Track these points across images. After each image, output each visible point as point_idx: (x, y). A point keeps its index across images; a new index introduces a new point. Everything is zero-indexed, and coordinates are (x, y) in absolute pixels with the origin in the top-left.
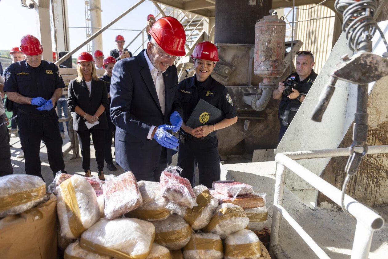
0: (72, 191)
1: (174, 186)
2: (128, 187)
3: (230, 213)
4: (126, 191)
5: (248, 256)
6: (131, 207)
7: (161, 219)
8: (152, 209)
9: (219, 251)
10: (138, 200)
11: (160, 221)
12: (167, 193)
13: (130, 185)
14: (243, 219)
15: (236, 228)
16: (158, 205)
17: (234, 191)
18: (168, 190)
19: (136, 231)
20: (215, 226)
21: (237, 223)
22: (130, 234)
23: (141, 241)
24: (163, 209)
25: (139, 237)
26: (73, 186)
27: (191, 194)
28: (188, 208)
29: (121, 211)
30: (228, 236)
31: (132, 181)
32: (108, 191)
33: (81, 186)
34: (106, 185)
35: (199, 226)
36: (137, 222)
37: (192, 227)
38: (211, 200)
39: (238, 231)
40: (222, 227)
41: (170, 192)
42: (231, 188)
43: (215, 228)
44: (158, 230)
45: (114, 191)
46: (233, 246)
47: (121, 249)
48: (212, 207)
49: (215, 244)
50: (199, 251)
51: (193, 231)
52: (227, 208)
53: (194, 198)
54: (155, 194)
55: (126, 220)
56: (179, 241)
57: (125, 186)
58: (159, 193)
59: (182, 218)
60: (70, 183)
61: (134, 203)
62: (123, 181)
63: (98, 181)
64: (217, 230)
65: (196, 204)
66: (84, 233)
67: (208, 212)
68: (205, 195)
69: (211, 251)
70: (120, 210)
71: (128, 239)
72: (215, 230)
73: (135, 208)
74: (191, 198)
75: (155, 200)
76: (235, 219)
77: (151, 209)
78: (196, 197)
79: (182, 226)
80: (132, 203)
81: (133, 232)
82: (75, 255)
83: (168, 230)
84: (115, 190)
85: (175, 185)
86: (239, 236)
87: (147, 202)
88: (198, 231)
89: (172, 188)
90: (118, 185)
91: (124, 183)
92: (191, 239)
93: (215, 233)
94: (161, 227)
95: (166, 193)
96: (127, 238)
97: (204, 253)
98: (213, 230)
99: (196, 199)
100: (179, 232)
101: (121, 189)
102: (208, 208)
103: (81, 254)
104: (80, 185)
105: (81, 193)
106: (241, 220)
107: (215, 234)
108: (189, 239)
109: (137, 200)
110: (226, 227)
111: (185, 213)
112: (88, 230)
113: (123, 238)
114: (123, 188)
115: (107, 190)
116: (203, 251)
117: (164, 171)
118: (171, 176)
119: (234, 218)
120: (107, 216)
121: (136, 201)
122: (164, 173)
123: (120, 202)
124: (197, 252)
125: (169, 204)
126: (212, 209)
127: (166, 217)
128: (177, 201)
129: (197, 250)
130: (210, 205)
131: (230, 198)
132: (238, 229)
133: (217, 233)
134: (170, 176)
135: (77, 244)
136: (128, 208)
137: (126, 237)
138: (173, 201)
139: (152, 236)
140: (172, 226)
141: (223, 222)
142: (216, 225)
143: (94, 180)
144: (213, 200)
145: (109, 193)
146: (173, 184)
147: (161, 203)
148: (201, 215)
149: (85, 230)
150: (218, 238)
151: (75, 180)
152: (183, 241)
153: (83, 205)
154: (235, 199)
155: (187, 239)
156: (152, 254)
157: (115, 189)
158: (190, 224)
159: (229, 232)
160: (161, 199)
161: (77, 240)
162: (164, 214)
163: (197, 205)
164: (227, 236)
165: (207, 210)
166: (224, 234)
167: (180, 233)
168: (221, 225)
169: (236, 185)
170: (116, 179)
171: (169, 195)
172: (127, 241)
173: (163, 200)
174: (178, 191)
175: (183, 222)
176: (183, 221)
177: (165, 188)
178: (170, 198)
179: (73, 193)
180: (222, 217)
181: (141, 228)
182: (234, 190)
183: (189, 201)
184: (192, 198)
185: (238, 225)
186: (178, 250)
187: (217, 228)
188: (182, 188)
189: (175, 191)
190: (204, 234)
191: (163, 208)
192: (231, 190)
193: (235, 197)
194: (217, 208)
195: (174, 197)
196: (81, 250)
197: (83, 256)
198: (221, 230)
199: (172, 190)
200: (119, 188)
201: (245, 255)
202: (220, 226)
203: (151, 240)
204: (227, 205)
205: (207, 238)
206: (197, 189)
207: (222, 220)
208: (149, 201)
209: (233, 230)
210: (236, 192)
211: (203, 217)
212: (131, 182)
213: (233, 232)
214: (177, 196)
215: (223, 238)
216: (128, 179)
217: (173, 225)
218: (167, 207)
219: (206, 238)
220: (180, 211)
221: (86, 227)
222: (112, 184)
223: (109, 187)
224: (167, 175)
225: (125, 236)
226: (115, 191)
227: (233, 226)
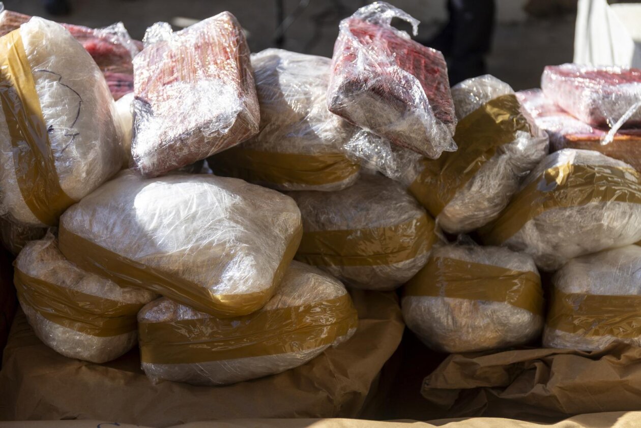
0: (25, 71)
1: (376, 75)
2: (212, 68)
3: (581, 185)
4: (203, 83)
5: (627, 335)
6: (215, 138)
7: (327, 187)
8: (296, 151)
9: (525, 308)
10: (241, 116)
11: (326, 195)
12: (346, 100)
13: (219, 62)
14: (631, 209)
15: (598, 241)
16: (316, 137)
17: (617, 107)
18: (351, 87)
19: (231, 219)
20: (521, 225)
21: (605, 222)
22: (209, 228)
23: (247, 255)
24: (336, 155)
25: (239, 240)
26: (26, 57)
27: (434, 108)
28: (426, 159)
29: (185, 151)
30: (567, 264)
31: (228, 50)
32: (149, 79)
33: (53, 59)
34: (144, 60)
35: (462, 221)
36: (234, 191)
37: (437, 220)
38: (519, 132)
39: (608, 250)
40: (546, 232)
41: (357, 95)
42: (607, 95)
43: (521, 231)
44: (317, 222)
45: (167, 79)
46: (578, 296)
47: (181, 273)
48: (518, 158)
49: (516, 284)
50: (452, 301)
51: (441, 236)
52: (572, 169)
53: (446, 122)
54: (308, 99)
55: (202, 182)
56: (387, 263)
57: (203, 66)
58: (321, 98)
59: (403, 189)
60: (17, 47)
61: (227, 127)
62: (199, 47)
63: (124, 44)
64: (528, 240)
65: (451, 145)
66: (69, 212)
67: (500, 176)
68: (498, 115)
69: (495, 306)
70: (181, 149)
71: (205, 242)
72: (520, 240)
73: (233, 142)
74: (434, 121)
75: (306, 122)
76: (602, 206)
77: (290, 150)
78: (456, 121)
79: (400, 216)
80: (222, 125)
81: (220, 221)
82: (42, 278)
83: (348, 226)
84: (172, 78)
85: (379, 70)
86: (605, 269)
87: (279, 127)
88: (460, 237)
89: (366, 81)
90: (183, 59)
91: (202, 53)
92: (430, 261)
93: (518, 248)
94: (328, 214)
95: (341, 97)
96: (202, 238)
97: (471, 312)
98: (513, 239)
99: (453, 127)
100: (388, 234)
101: (191, 75)
102: (500, 161)
103: (61, 275)
104: (49, 54)
105: (55, 83)
106: (624, 213)
107: (517, 253)
108: (421, 260)
109: (239, 115)
110: (560, 234)
111: (416, 172)
112: (80, 203)
113: (188, 238)
114: (195, 71)
115: (146, 74)
116: (466, 304)
117: (352, 17)
118: (371, 37)
119: (594, 202)
120: (140, 164)
121: (233, 120)
122: (351, 26)
123: (182, 122)
124: (446, 304)
125: (357, 136)
126: (518, 167)
127: (346, 181)
128: (384, 129)
129: (448, 300)
130: (511, 150)
131: (597, 132)
132: (607, 242)
133: (528, 251)
134: (367, 37)
135: (49, 243)
136: (208, 143)
137: (198, 235)
138: (366, 129)
139: (290, 241)
140: (364, 213)
141: (553, 216)
142: (525, 221)
143: (113, 39)
144: (526, 134)
145: (151, 86)
146: (371, 65)
147: (326, 131)
148: (471, 186)
149: (72, 203)
150: (529, 267)
151: (34, 37)
152: (400, 265)
153: (62, 123)
154: (615, 135)
155: (414, 261)
156: (285, 298)
157: (172, 73)
158: (431, 211)
159: (571, 248)
160: (326, 118)
161: (50, 234)
162: (339, 173)
163: (455, 148)
164: (564, 262)
165: (495, 170)
166: (551, 255)
167: (390, 238)
168: (542, 223)
169: (628, 84)
170: (177, 37)
171: (352, 106)
172: (201, 247)
173: (334, 121)
174: (386, 94)
175: (405, 202)
176: (407, 198)
177: (340, 80)
178: (359, 114)
179: (28, 80)
180: (551, 197)
181: (249, 210)
182: (614, 103)
183: (425, 132)
184: (437, 123)
185: (610, 229)
186: (387, 292)
187: (530, 233)
188: (403, 82)
189: (377, 91)
190: (478, 249)
191: (335, 151)
192: (604, 103)
193: (616, 127)
194: (536, 163)
195: (371, 115)
196: (61, 263)
197: (68, 282)
198: (543, 241)
199: (365, 88)
200: (185, 72)
201: (616, 331)
202: (538, 226)
203: (282, 253)
204: (577, 157)
205: (487, 262)
206: (469, 92)
207: (546, 206)
208: (284, 121)
209: (589, 244)
210: (621, 112)
211: (478, 192)
212: (226, 52)
213: (586, 250)
214: (386, 112)
215: (546, 269)
216: (216, 39)
217: (368, 210)
218: (347, 147)
219: (482, 263)
220: (393, 165)
221: (74, 195)
222: (164, 55)
223: (153, 67)
224: (358, 33)
225: (195, 233)
226: (168, 83)
227: (588, 233)
